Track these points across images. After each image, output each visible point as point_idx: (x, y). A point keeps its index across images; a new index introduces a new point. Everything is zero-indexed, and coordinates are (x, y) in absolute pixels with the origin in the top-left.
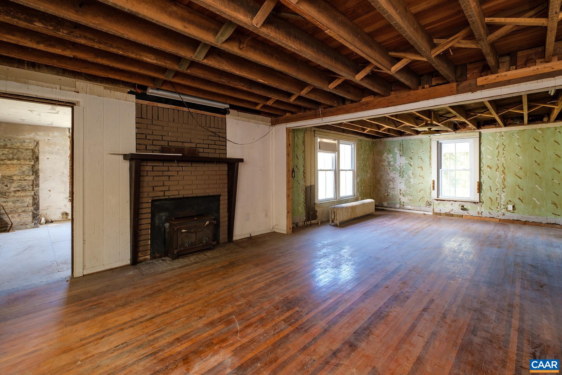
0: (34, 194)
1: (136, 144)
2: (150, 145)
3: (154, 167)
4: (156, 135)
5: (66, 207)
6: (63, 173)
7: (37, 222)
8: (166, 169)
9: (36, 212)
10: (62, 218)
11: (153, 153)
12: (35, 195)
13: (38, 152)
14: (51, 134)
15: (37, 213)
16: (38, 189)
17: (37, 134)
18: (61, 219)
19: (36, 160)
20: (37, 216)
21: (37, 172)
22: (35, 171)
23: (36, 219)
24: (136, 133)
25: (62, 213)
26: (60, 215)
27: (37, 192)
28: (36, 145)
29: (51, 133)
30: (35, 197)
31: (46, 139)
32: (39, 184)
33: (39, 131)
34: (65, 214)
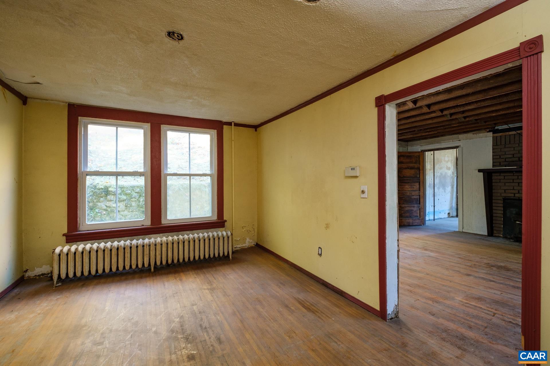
1: (493, 162)
2: (503, 162)
3: (506, 177)
4: (508, 155)
8: (516, 177)
11: (506, 167)
24: (493, 156)
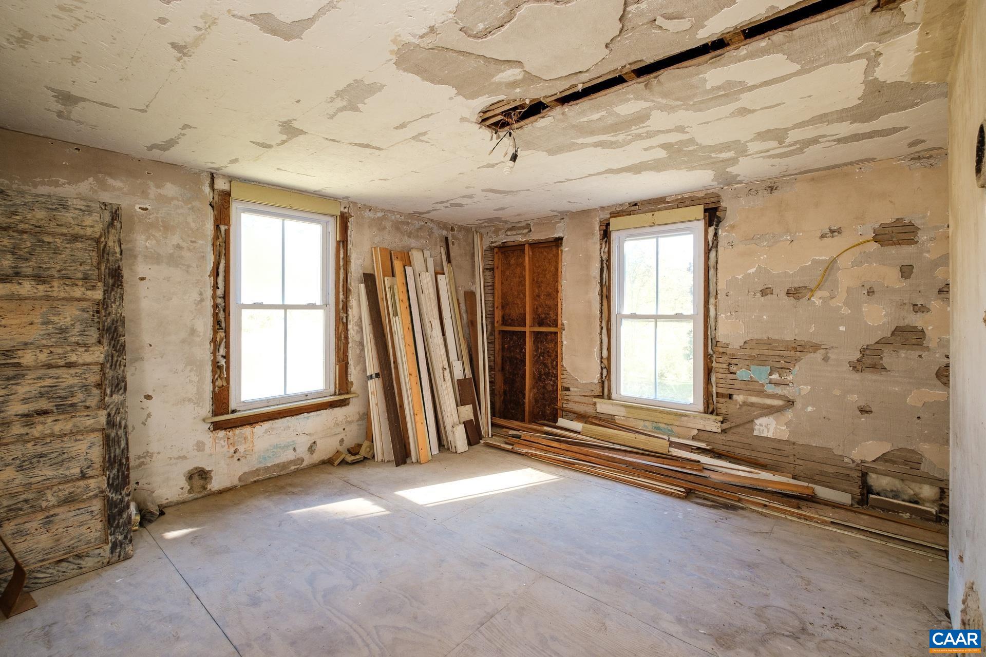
0: (108, 423)
5: (203, 450)
6: (193, 332)
7: (120, 537)
9: (115, 497)
10: (190, 492)
12: (111, 423)
13: (118, 250)
14: (153, 191)
15: (121, 501)
16: (121, 398)
17: (103, 186)
18: (186, 496)
19: (111, 281)
20: (120, 513)
21: (116, 328)
22: (109, 329)
23: (118, 526)
25: (189, 472)
26: (183, 482)
27: (118, 411)
28: (111, 224)
29: (151, 184)
30: (113, 435)
31: (137, 207)
32: (124, 380)
33: (111, 175)
34: (196, 477)
